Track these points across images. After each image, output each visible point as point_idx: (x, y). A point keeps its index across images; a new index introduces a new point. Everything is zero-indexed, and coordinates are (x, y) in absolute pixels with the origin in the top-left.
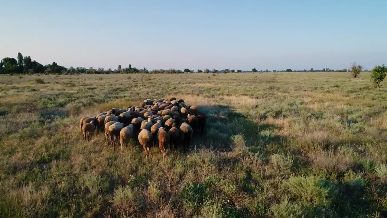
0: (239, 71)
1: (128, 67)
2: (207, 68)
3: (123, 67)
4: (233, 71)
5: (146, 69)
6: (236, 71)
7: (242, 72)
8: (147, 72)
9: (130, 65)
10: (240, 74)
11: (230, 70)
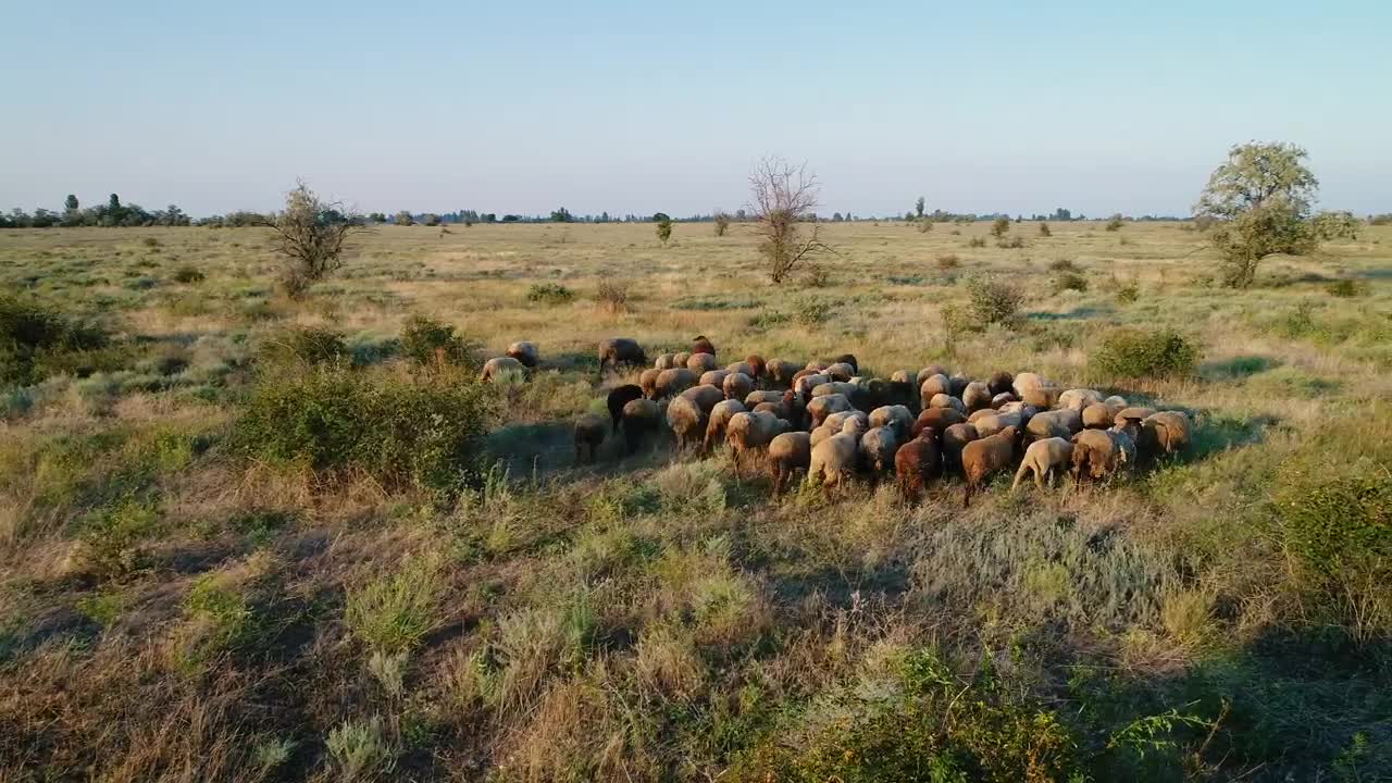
0: (510, 219)
1: (106, 202)
2: (405, 210)
3: (86, 204)
4: (492, 218)
5: (179, 211)
6: (499, 218)
7: (521, 222)
8: (185, 222)
9: (115, 198)
10: (515, 227)
11: (479, 215)
